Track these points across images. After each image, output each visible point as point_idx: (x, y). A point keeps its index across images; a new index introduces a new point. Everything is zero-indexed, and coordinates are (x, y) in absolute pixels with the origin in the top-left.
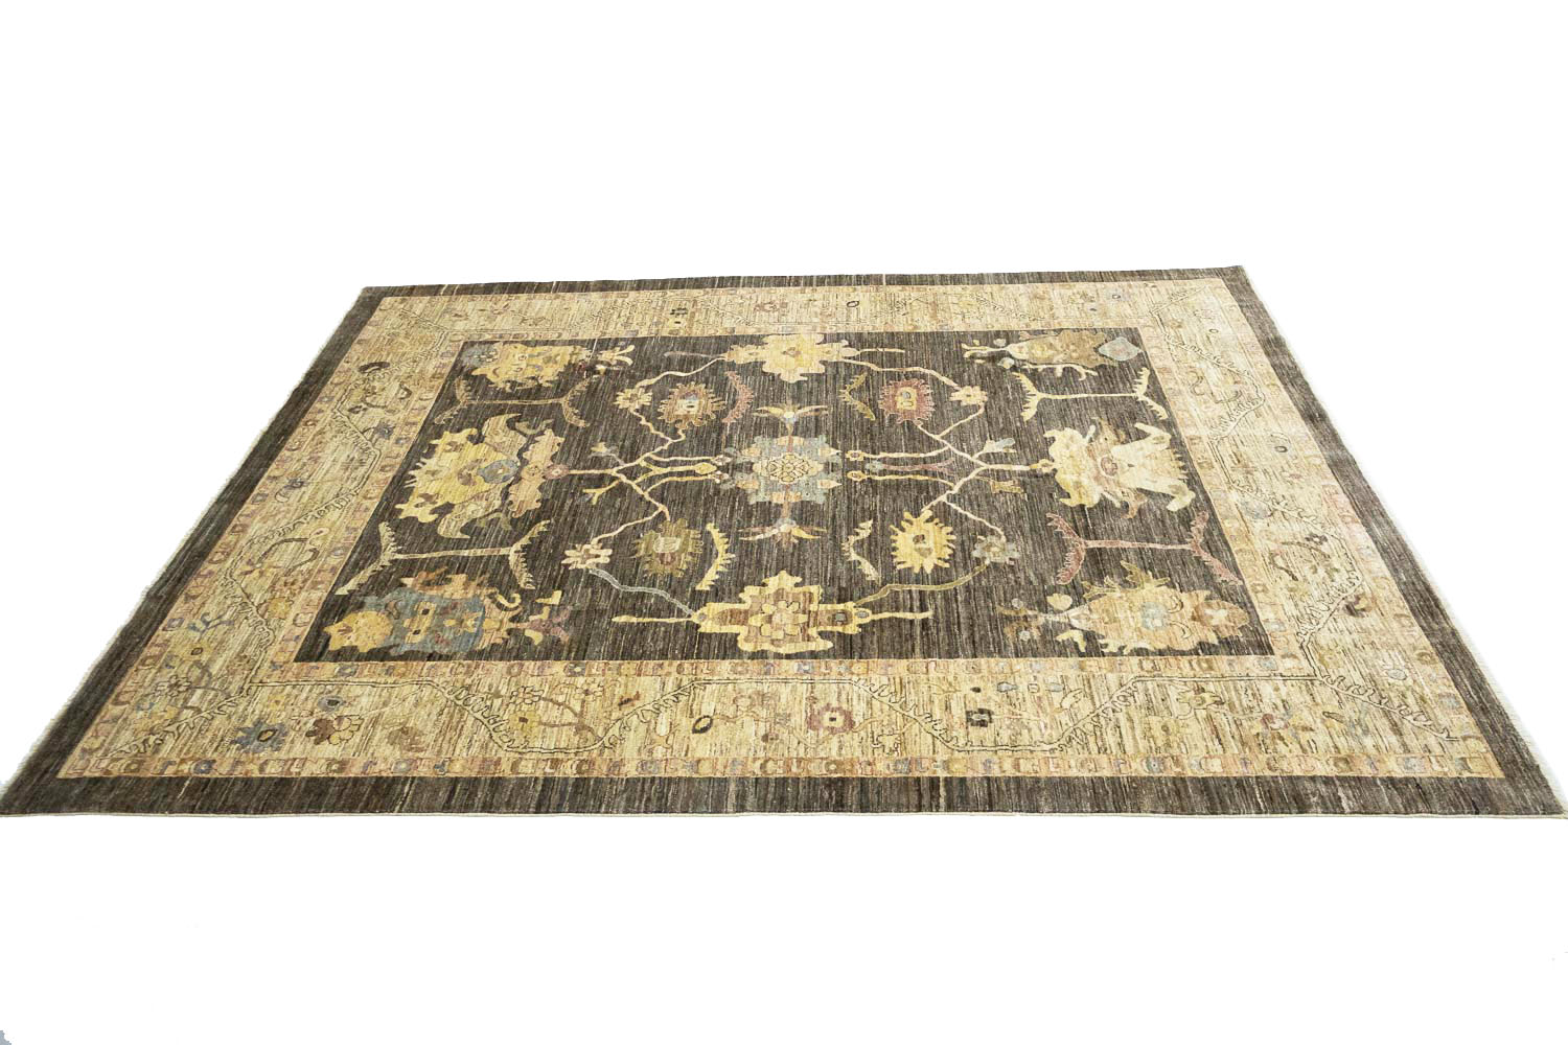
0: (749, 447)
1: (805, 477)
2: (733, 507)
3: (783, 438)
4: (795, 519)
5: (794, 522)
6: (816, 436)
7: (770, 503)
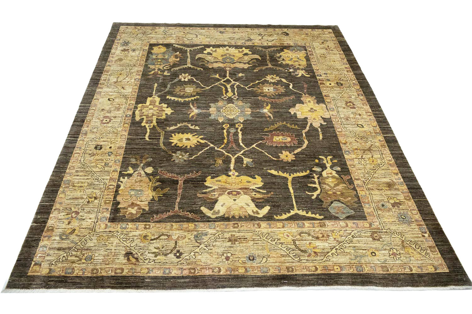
1: (225, 115)
2: (207, 101)
3: (250, 110)
4: (200, 113)
6: (251, 117)
7: (210, 108)
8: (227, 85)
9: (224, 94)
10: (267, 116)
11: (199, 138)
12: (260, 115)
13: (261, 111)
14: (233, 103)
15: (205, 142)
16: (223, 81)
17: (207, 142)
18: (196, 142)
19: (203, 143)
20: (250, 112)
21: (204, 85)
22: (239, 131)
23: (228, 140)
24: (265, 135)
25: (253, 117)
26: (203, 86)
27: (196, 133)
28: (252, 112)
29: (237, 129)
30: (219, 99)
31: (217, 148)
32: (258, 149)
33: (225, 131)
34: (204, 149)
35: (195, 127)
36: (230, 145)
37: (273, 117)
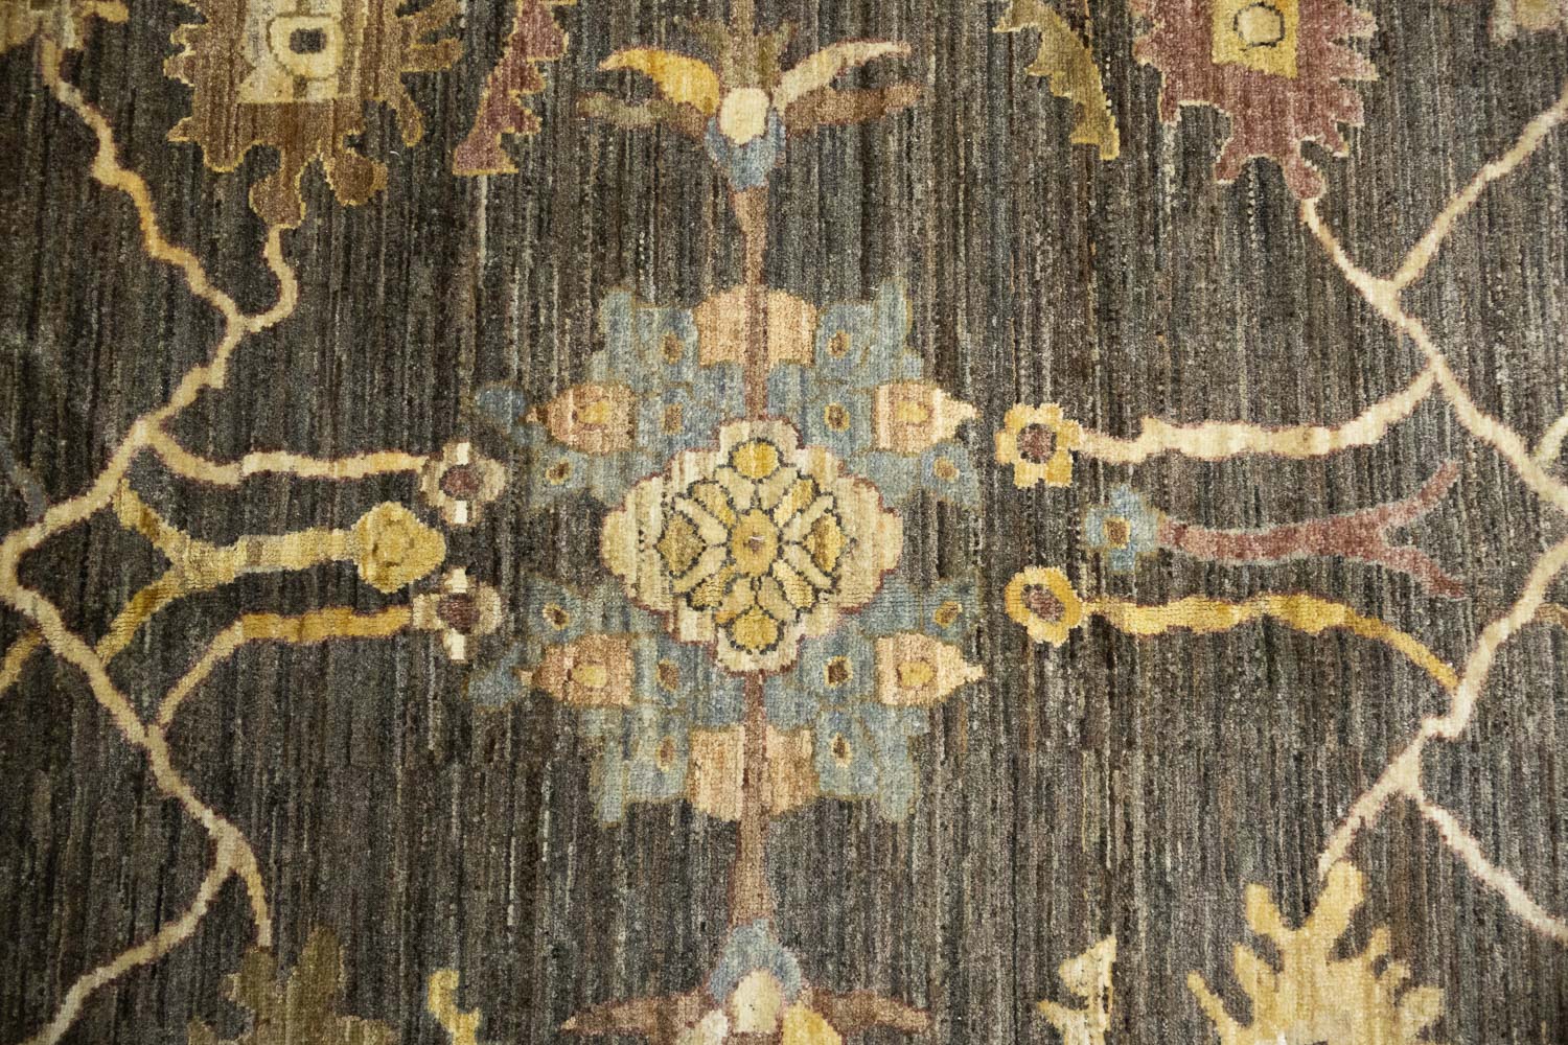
0: (579, 374)
1: (827, 616)
2: (532, 851)
3: (725, 299)
4: (793, 941)
5: (791, 958)
6: (866, 295)
7: (686, 811)
8: (169, 588)
9: (386, 623)
10: (841, 107)
11: (1283, 936)
12: (830, 183)
13: (761, 165)
14: (595, 511)
15: (1354, 854)
16: (64, 643)
17: (1339, 841)
18: (1356, 967)
19: (1372, 886)
20: (779, 302)
21: (167, 911)
22: (1133, 452)
23: (1300, 581)
24: (1192, 153)
25: (871, 270)
26: (183, 928)
27: (1195, 982)
28: (773, 275)
29: (1087, 470)
30: (491, 690)
31: (1441, 711)
32: (1429, 245)
33: (1139, 621)
34: (1459, 866)
35: (1077, 1003)
36: (1398, 560)
37: (865, 35)
